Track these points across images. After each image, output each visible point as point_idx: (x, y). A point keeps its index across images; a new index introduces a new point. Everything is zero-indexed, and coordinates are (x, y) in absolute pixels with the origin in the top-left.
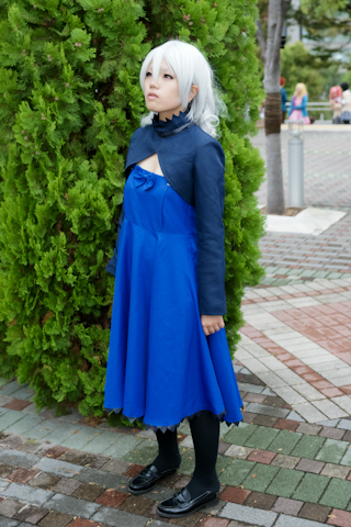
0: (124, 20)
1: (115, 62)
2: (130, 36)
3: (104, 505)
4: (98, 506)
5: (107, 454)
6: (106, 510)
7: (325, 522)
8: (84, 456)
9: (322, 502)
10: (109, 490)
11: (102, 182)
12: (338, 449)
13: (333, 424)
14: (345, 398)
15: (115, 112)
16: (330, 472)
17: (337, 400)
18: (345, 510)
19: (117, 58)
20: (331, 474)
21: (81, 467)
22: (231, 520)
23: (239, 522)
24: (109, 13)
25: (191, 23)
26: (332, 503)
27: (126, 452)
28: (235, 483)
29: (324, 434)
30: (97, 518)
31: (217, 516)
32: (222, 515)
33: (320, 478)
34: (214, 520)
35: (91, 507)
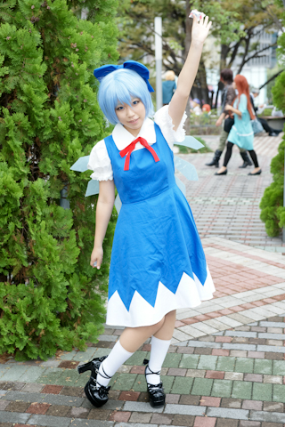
0: (27, 46)
1: (18, 78)
2: (32, 58)
3: (34, 413)
4: (29, 414)
5: (23, 380)
6: (36, 416)
7: (199, 405)
8: (4, 384)
9: (192, 393)
10: (33, 404)
11: (11, 169)
12: (194, 360)
13: (185, 344)
14: (187, 327)
15: (20, 116)
16: (192, 374)
17: (181, 328)
18: (210, 396)
19: (19, 74)
20: (193, 376)
21: (4, 391)
22: (132, 412)
23: (139, 412)
24: (15, 41)
25: (77, 50)
26: (200, 393)
27: (37, 377)
28: (126, 389)
29: (180, 351)
30: (31, 422)
31: (121, 411)
32: (125, 409)
33: (186, 379)
34: (120, 413)
35: (24, 416)
